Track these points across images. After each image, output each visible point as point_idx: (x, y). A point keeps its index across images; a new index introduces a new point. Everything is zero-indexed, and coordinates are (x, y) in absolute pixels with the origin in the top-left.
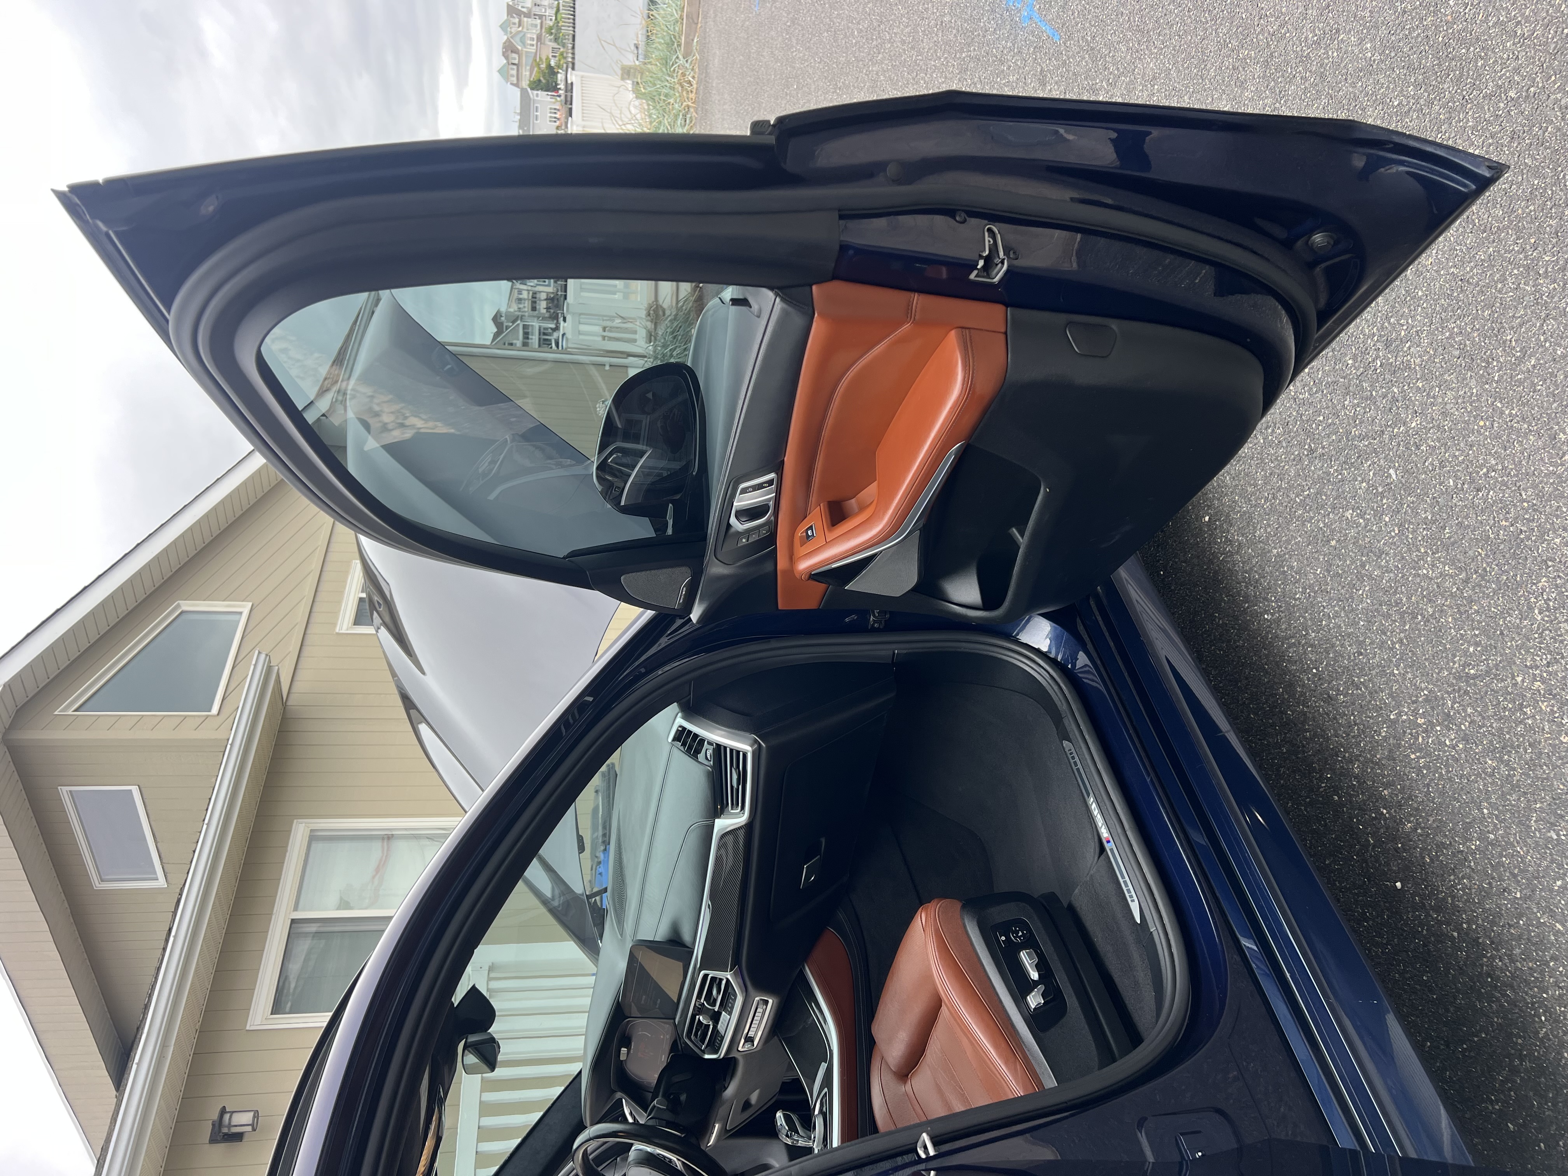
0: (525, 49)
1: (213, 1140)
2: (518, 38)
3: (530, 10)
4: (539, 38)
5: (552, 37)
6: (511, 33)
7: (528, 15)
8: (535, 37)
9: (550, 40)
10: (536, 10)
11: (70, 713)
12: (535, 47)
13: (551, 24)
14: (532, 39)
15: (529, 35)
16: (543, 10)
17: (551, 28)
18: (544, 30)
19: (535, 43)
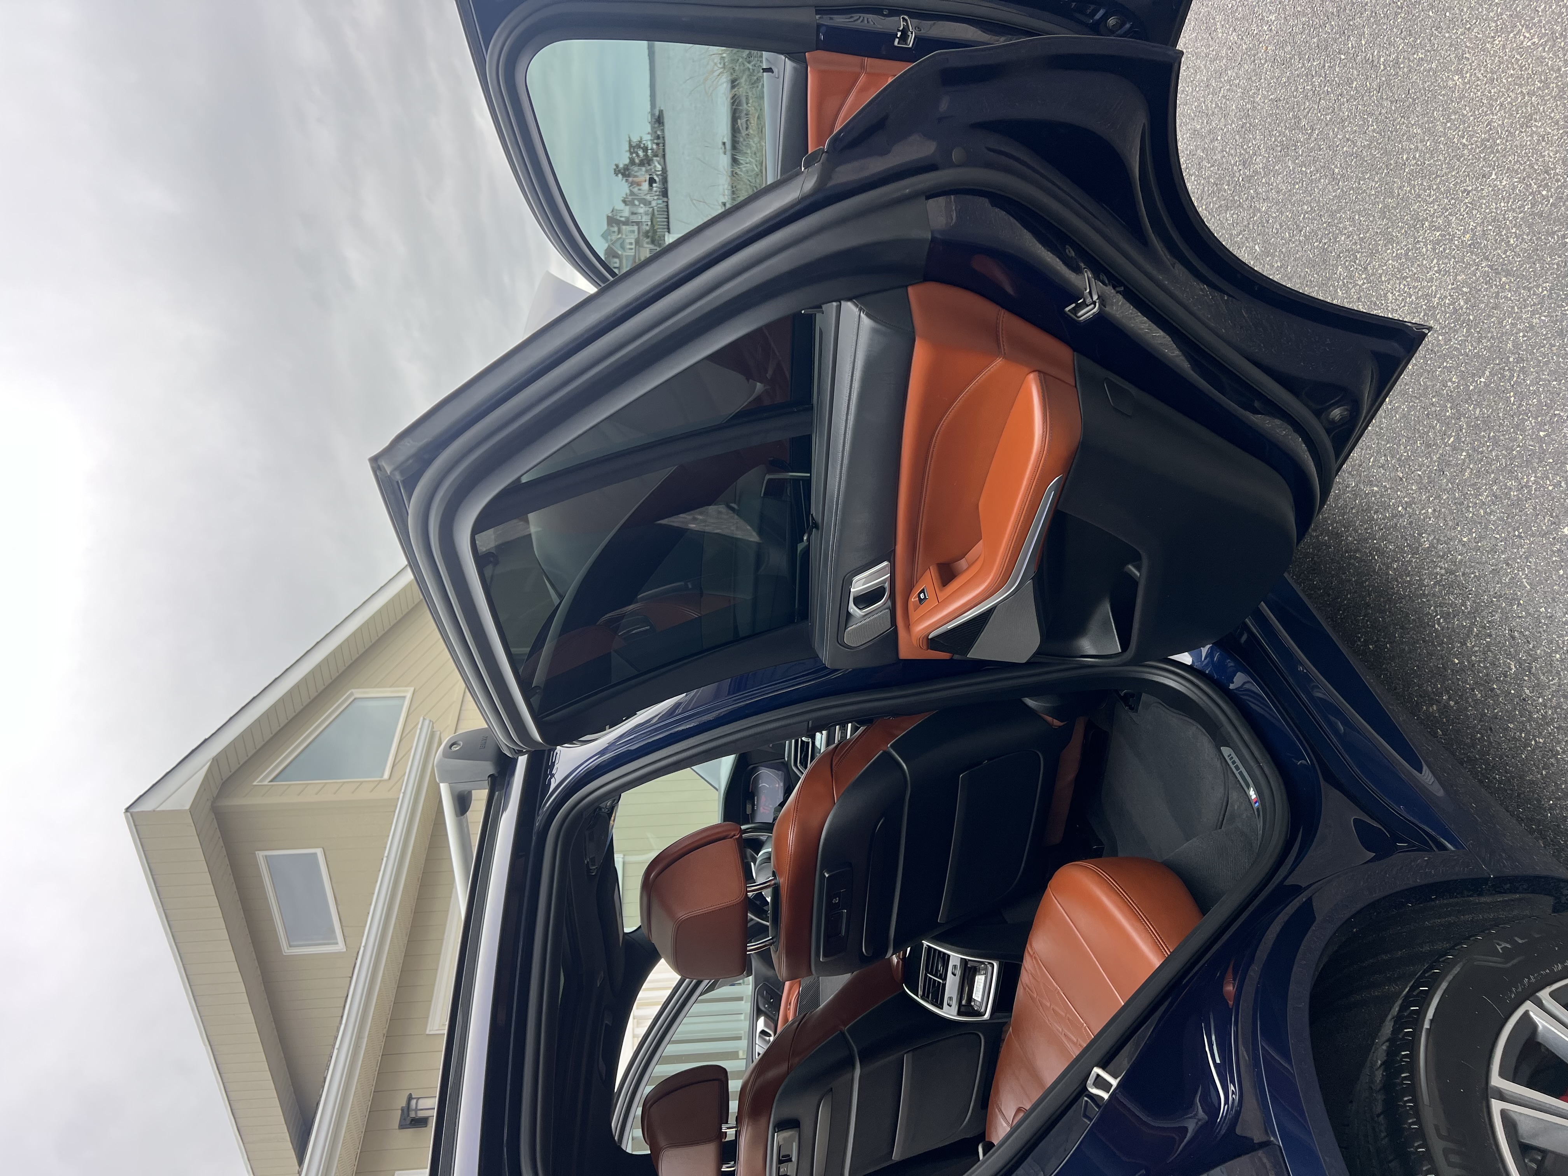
0: (625, 254)
1: (402, 1126)
2: (618, 244)
3: (627, 219)
4: (637, 242)
5: (649, 240)
6: (611, 240)
7: (626, 223)
8: (633, 241)
9: (648, 243)
10: (635, 218)
11: (266, 783)
12: (633, 251)
13: (648, 228)
14: (631, 244)
15: (628, 241)
16: (640, 217)
17: (647, 232)
18: (641, 234)
19: (633, 247)
